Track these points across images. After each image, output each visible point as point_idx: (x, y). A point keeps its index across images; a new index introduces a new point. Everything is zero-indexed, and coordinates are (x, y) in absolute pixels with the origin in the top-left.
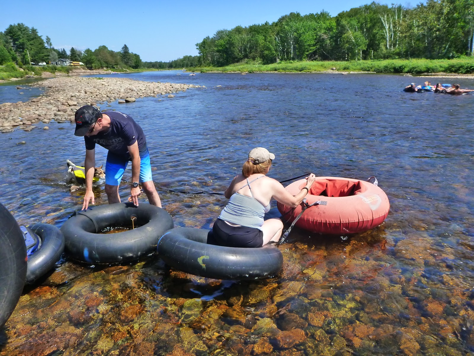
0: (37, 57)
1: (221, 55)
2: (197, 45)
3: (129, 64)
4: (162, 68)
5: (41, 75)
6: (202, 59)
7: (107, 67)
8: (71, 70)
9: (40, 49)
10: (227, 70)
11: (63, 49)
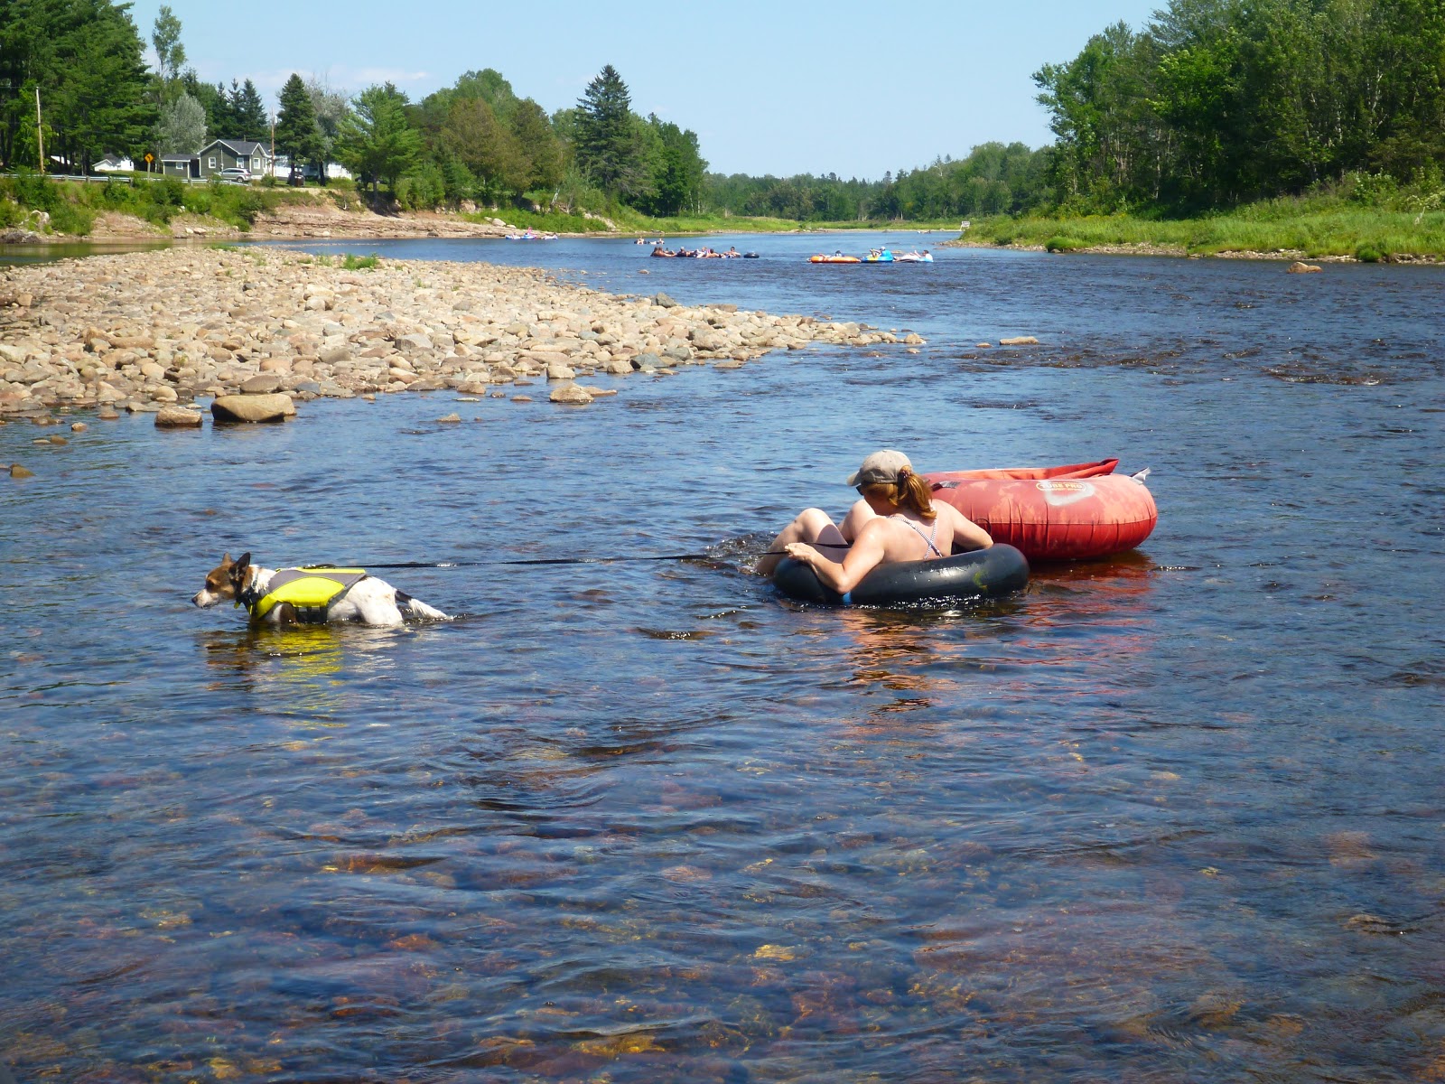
0: (83, 128)
1: (1194, 146)
2: (1042, 78)
3: (623, 182)
4: (837, 218)
5: (86, 228)
6: (1069, 167)
7: (485, 200)
8: (264, 208)
9: (111, 78)
10: (1218, 240)
11: (241, 86)
